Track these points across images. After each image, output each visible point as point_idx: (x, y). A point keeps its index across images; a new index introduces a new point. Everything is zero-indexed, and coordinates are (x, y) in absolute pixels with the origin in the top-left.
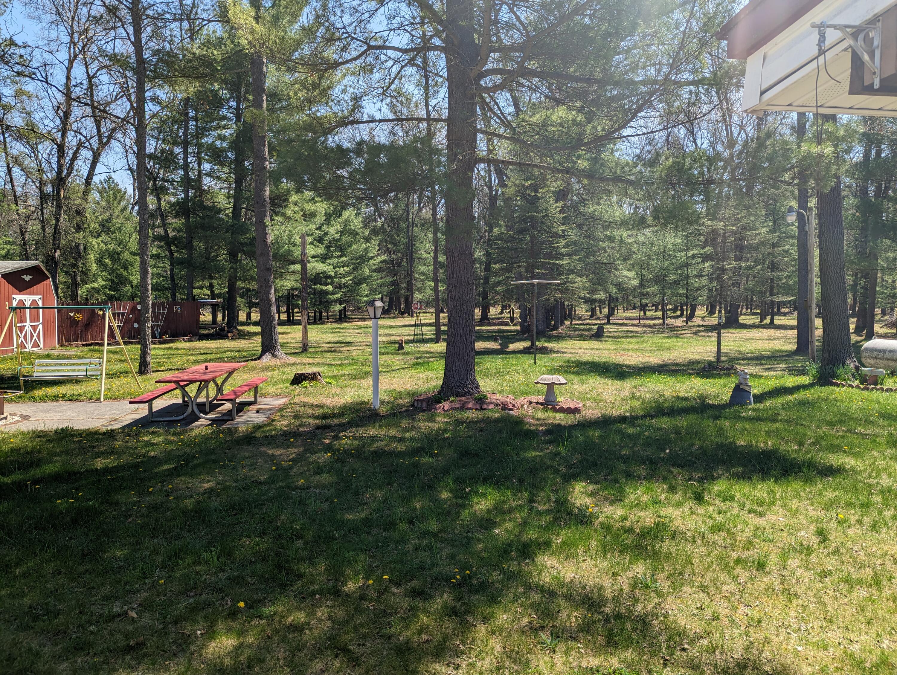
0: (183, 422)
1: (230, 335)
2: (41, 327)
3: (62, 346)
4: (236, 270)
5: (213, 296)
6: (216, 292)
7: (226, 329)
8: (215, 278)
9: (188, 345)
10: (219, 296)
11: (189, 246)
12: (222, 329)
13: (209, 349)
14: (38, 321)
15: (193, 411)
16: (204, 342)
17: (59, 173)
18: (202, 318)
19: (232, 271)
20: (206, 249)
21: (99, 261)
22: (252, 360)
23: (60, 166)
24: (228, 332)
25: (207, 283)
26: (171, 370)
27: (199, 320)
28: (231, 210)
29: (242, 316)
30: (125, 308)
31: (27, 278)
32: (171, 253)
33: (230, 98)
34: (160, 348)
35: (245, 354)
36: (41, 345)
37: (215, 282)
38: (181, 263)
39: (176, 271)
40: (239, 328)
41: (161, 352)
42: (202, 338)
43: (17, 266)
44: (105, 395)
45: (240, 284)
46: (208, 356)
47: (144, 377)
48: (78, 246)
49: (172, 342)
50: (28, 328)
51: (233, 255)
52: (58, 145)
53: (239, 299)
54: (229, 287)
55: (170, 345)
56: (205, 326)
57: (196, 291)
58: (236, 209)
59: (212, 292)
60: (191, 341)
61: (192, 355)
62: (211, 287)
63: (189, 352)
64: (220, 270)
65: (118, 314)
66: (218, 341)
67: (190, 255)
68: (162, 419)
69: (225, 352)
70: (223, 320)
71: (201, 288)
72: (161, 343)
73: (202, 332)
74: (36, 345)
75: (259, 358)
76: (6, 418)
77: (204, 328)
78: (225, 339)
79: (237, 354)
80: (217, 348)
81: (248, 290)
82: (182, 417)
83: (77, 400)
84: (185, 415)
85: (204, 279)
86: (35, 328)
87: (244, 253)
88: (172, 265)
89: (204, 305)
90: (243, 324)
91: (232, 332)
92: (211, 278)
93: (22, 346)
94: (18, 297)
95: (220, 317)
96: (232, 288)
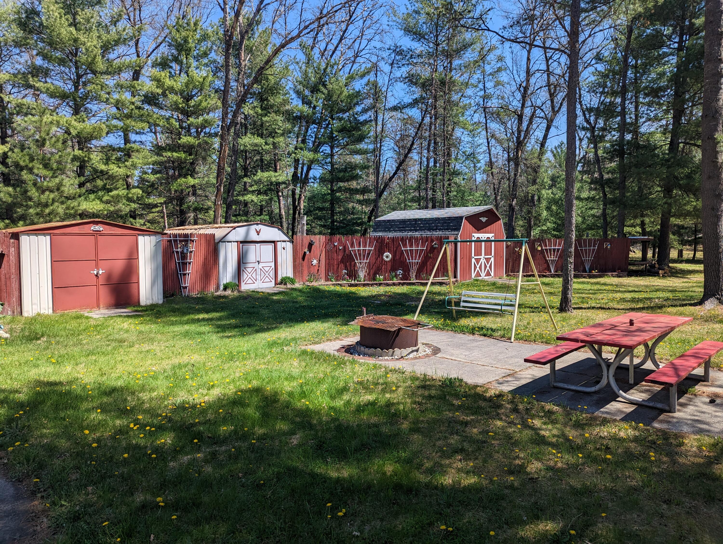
0: (595, 397)
1: (661, 272)
2: (492, 259)
3: (508, 276)
4: (670, 205)
5: (644, 233)
6: (648, 230)
7: (657, 266)
8: (647, 215)
9: (615, 280)
10: (650, 233)
11: (622, 186)
12: (652, 266)
13: (637, 286)
14: (491, 255)
15: (608, 384)
16: (633, 278)
17: (518, 138)
18: (631, 255)
19: (666, 206)
20: (639, 188)
21: (548, 208)
22: (691, 305)
23: (519, 132)
24: (659, 269)
25: (638, 221)
26: (593, 308)
27: (629, 257)
28: (667, 147)
29: (674, 254)
30: (560, 245)
31: (484, 219)
32: (605, 195)
33: (673, 33)
34: (588, 283)
35: (680, 295)
36: (492, 274)
37: (647, 220)
38: (613, 202)
39: (609, 211)
40: (670, 265)
41: (589, 287)
42: (631, 274)
43: (476, 210)
44: (516, 334)
45: (674, 221)
46: (636, 295)
47: (564, 314)
48: (533, 197)
49: (600, 276)
50: (483, 261)
51: (668, 191)
52: (518, 115)
53: (671, 236)
54: (662, 225)
55: (599, 280)
56: (634, 262)
57: (626, 229)
58: (673, 145)
59: (643, 229)
60: (620, 277)
61: (619, 291)
62: (643, 224)
63: (617, 288)
64: (651, 206)
65: (554, 250)
66: (647, 278)
67: (623, 195)
68: (566, 386)
69: (657, 290)
70: (654, 256)
71: (633, 226)
72: (590, 277)
73: (632, 268)
74: (488, 274)
75: (701, 303)
76: (417, 351)
77: (634, 265)
78: (655, 276)
79: (670, 295)
80: (647, 286)
81: (683, 227)
82: (593, 389)
83: (490, 336)
84: (597, 387)
85: (635, 217)
86: (488, 260)
87: (680, 187)
88: (605, 205)
89: (634, 242)
90: (674, 261)
91: (663, 269)
92: (642, 216)
93: (478, 275)
94: (476, 235)
95: (650, 254)
96: (665, 224)
